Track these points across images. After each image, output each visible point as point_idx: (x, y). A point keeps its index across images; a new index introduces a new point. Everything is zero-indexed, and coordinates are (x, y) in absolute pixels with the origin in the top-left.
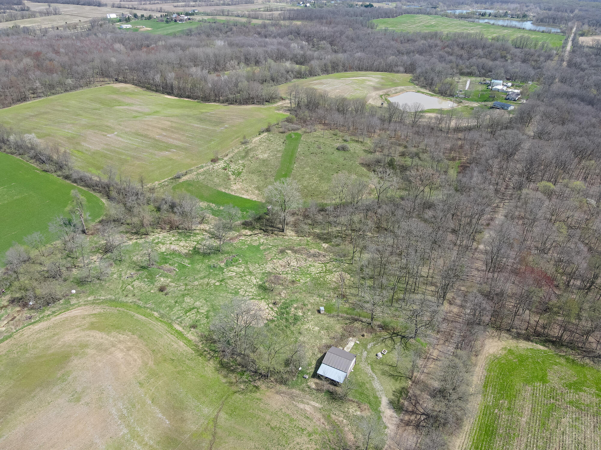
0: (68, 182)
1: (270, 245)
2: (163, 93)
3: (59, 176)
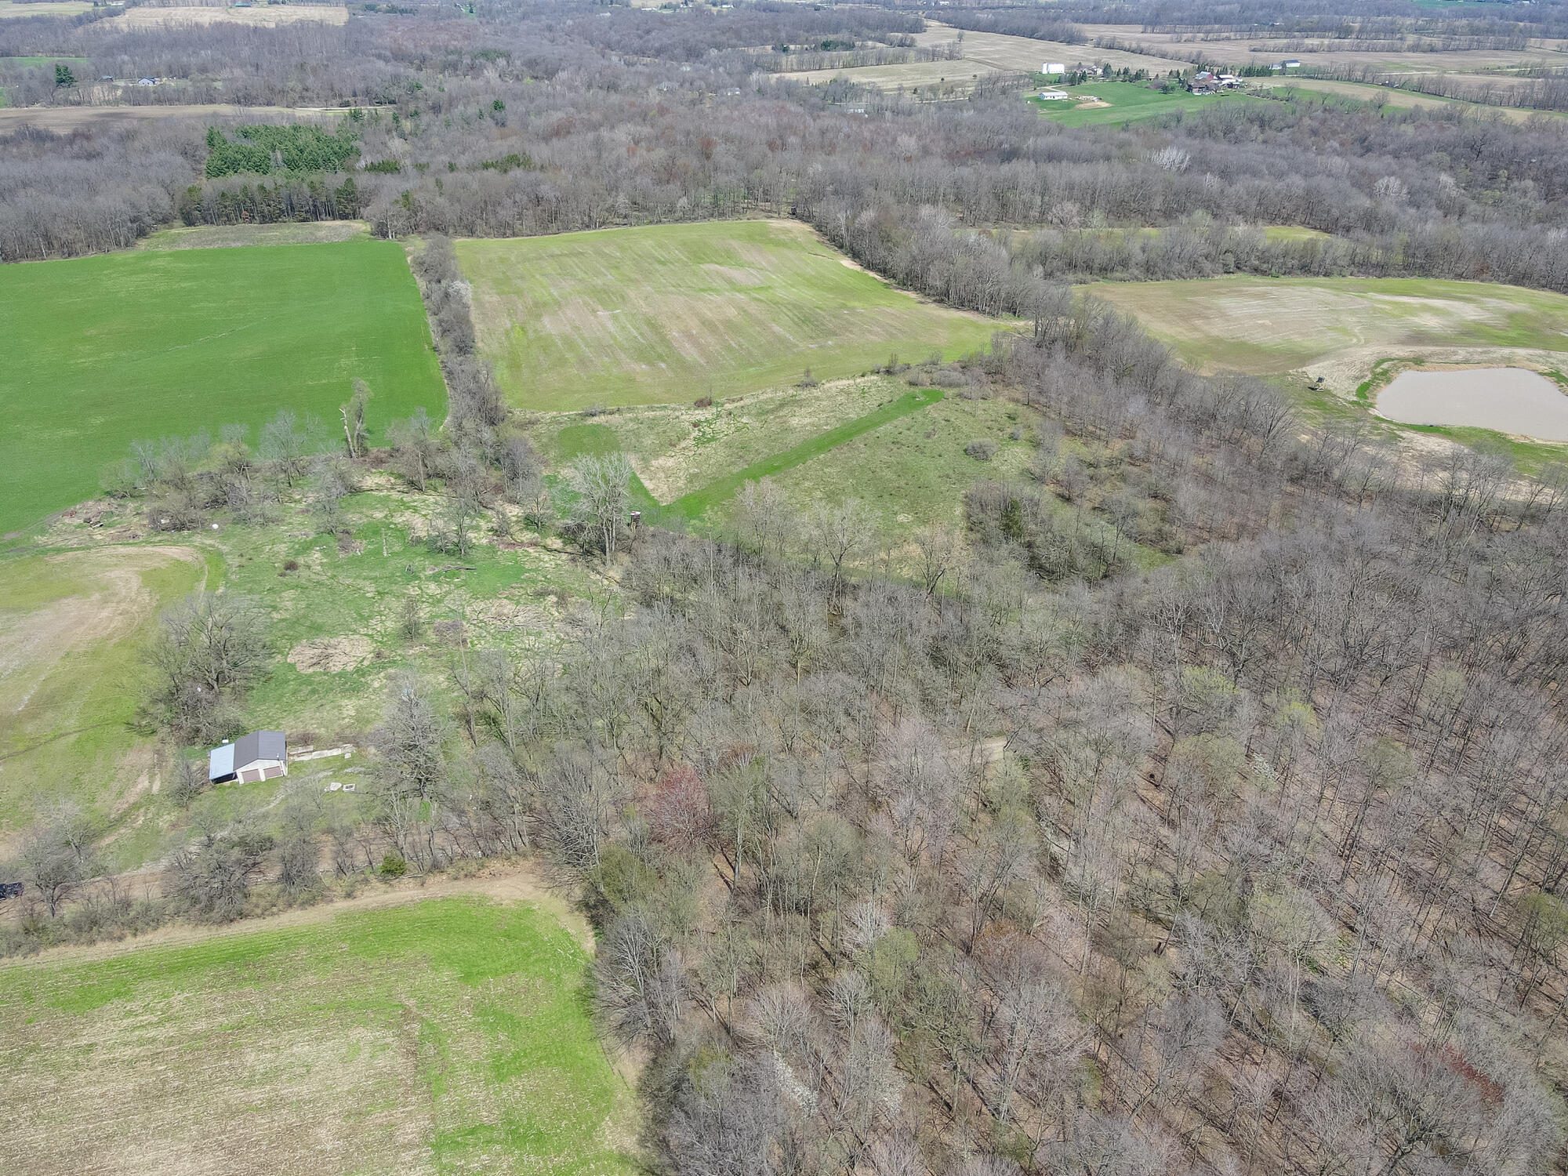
0: (443, 374)
2: (846, 254)
3: (440, 362)
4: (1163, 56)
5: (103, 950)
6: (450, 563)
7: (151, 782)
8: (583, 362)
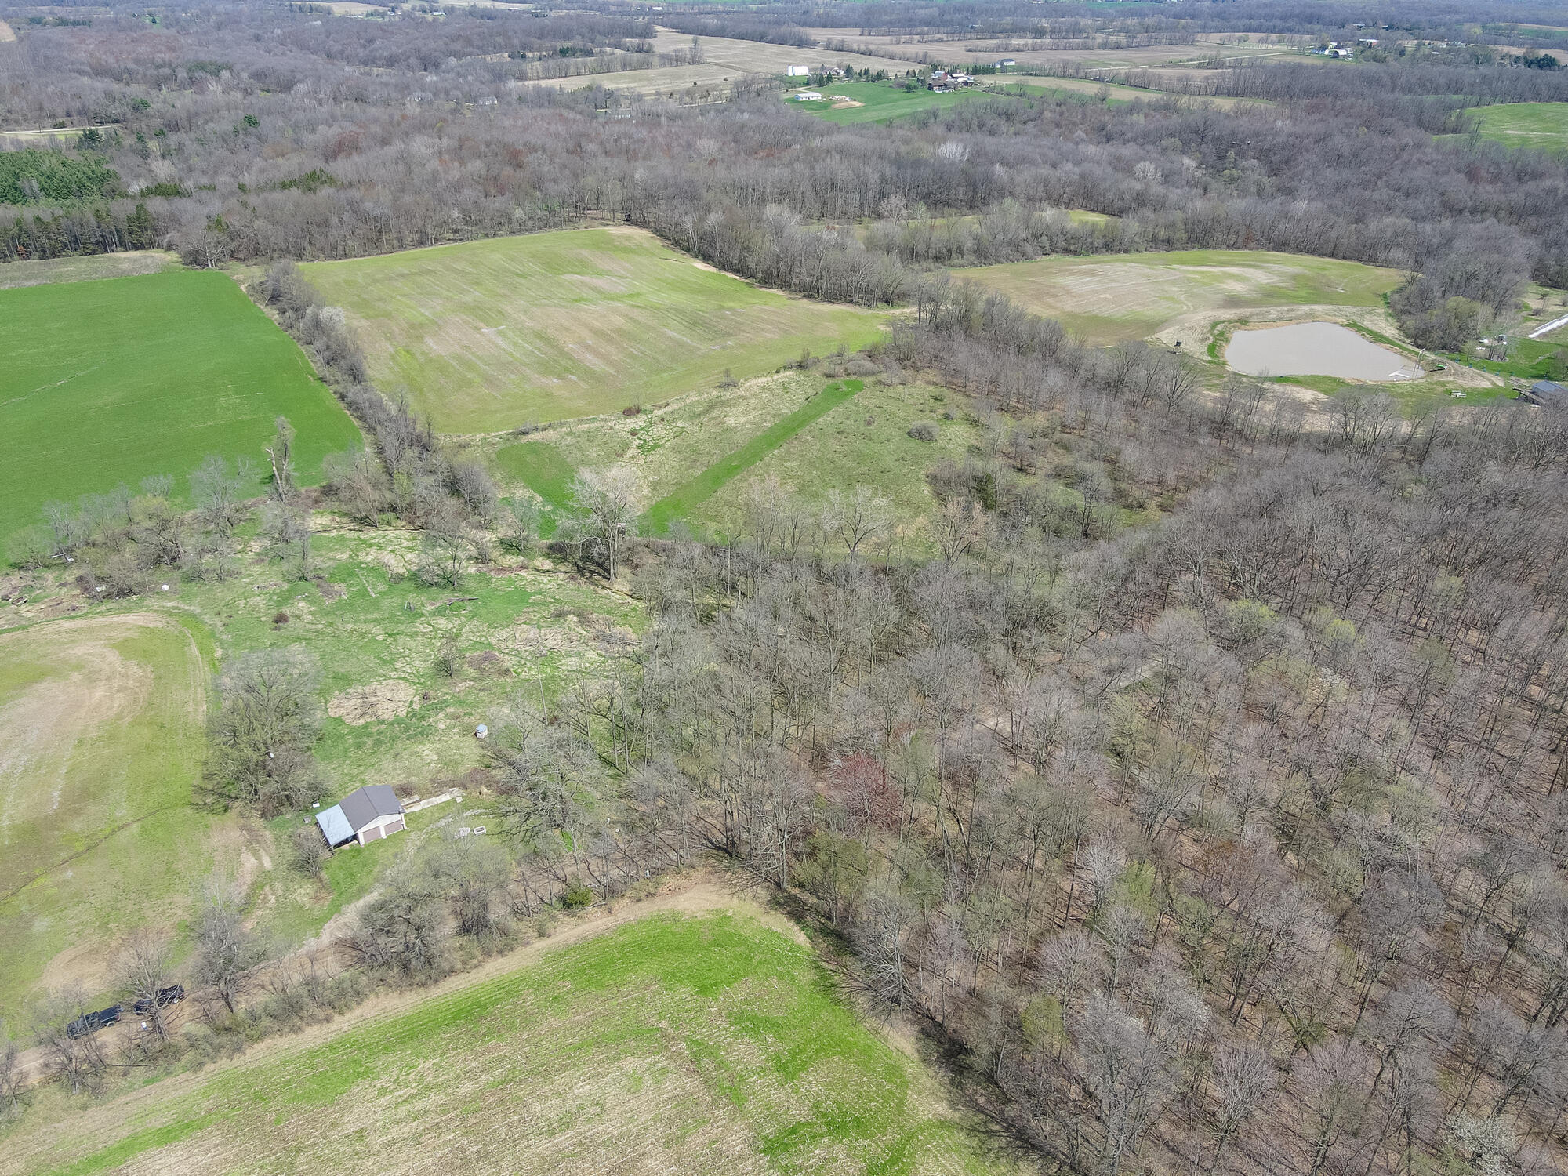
0: (342, 405)
1: (553, 598)
2: (696, 257)
3: (335, 393)
4: (892, 57)
5: (314, 1036)
6: (445, 596)
7: (259, 859)
8: (489, 381)
